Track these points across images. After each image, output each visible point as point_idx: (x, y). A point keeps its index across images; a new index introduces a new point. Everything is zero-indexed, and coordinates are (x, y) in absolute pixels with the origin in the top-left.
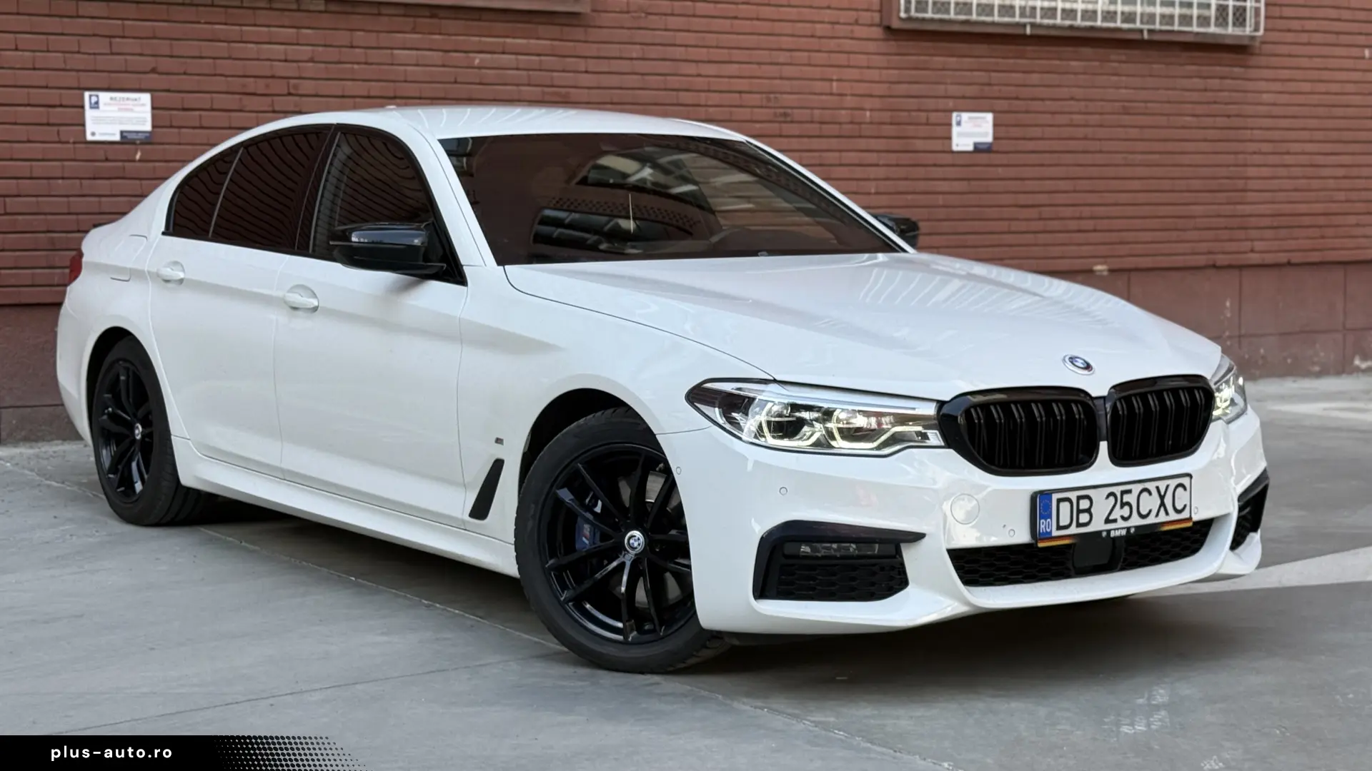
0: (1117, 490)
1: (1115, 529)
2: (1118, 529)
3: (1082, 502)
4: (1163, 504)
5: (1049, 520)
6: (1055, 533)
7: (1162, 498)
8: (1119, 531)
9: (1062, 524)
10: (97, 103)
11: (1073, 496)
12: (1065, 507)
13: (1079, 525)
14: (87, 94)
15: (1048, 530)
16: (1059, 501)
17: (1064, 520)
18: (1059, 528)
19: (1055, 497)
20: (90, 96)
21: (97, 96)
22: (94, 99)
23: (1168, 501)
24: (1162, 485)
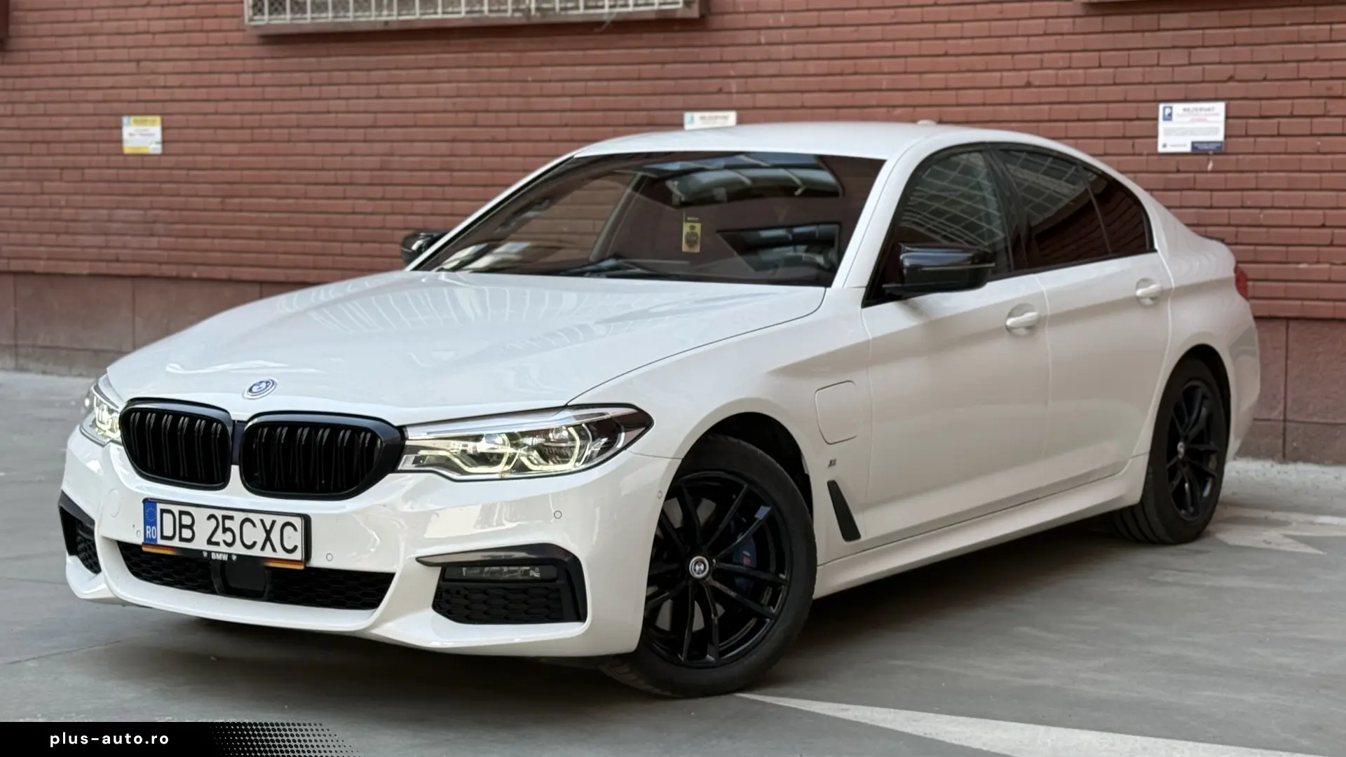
0: (219, 514)
1: (216, 552)
2: (219, 553)
3: (184, 517)
4: (268, 539)
5: (154, 528)
6: (160, 542)
7: (268, 532)
8: (221, 555)
9: (165, 534)
10: (1170, 115)
11: (176, 509)
12: (168, 518)
13: (182, 539)
14: (1161, 106)
15: (154, 537)
16: (163, 511)
17: (168, 531)
18: (163, 537)
19: (160, 506)
20: (1164, 108)
21: (1171, 108)
22: (1168, 111)
23: (275, 536)
24: (268, 520)
